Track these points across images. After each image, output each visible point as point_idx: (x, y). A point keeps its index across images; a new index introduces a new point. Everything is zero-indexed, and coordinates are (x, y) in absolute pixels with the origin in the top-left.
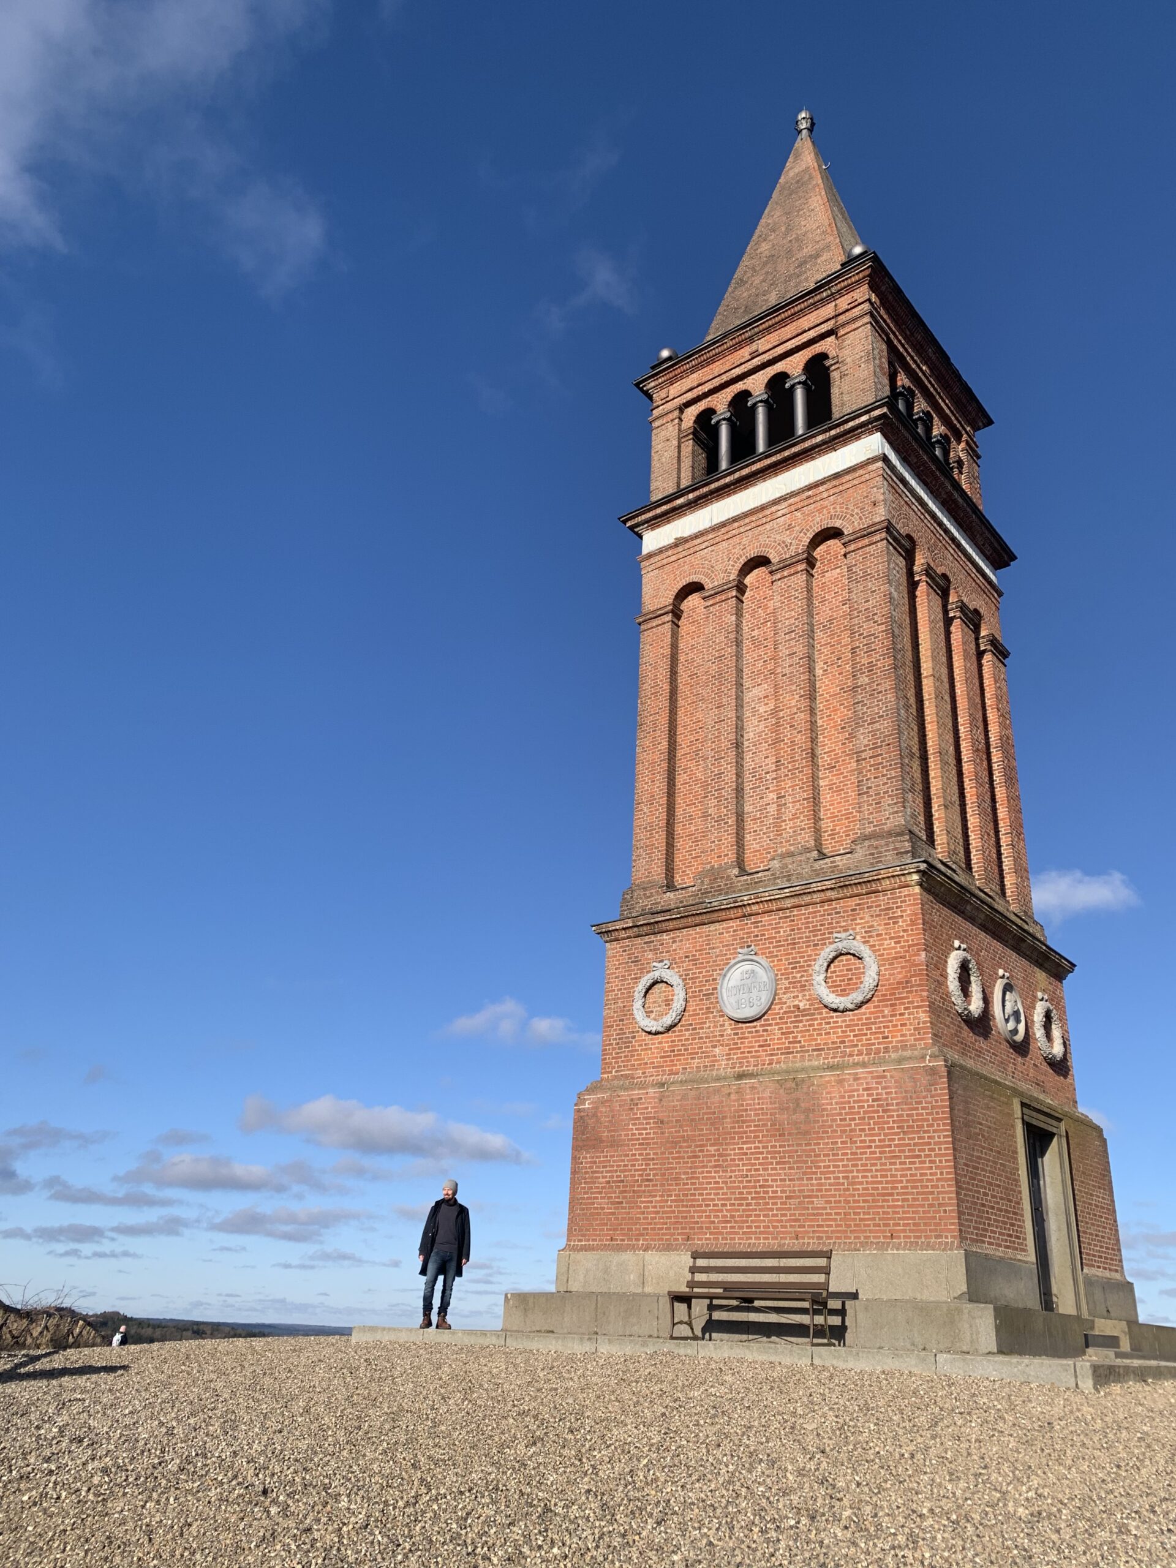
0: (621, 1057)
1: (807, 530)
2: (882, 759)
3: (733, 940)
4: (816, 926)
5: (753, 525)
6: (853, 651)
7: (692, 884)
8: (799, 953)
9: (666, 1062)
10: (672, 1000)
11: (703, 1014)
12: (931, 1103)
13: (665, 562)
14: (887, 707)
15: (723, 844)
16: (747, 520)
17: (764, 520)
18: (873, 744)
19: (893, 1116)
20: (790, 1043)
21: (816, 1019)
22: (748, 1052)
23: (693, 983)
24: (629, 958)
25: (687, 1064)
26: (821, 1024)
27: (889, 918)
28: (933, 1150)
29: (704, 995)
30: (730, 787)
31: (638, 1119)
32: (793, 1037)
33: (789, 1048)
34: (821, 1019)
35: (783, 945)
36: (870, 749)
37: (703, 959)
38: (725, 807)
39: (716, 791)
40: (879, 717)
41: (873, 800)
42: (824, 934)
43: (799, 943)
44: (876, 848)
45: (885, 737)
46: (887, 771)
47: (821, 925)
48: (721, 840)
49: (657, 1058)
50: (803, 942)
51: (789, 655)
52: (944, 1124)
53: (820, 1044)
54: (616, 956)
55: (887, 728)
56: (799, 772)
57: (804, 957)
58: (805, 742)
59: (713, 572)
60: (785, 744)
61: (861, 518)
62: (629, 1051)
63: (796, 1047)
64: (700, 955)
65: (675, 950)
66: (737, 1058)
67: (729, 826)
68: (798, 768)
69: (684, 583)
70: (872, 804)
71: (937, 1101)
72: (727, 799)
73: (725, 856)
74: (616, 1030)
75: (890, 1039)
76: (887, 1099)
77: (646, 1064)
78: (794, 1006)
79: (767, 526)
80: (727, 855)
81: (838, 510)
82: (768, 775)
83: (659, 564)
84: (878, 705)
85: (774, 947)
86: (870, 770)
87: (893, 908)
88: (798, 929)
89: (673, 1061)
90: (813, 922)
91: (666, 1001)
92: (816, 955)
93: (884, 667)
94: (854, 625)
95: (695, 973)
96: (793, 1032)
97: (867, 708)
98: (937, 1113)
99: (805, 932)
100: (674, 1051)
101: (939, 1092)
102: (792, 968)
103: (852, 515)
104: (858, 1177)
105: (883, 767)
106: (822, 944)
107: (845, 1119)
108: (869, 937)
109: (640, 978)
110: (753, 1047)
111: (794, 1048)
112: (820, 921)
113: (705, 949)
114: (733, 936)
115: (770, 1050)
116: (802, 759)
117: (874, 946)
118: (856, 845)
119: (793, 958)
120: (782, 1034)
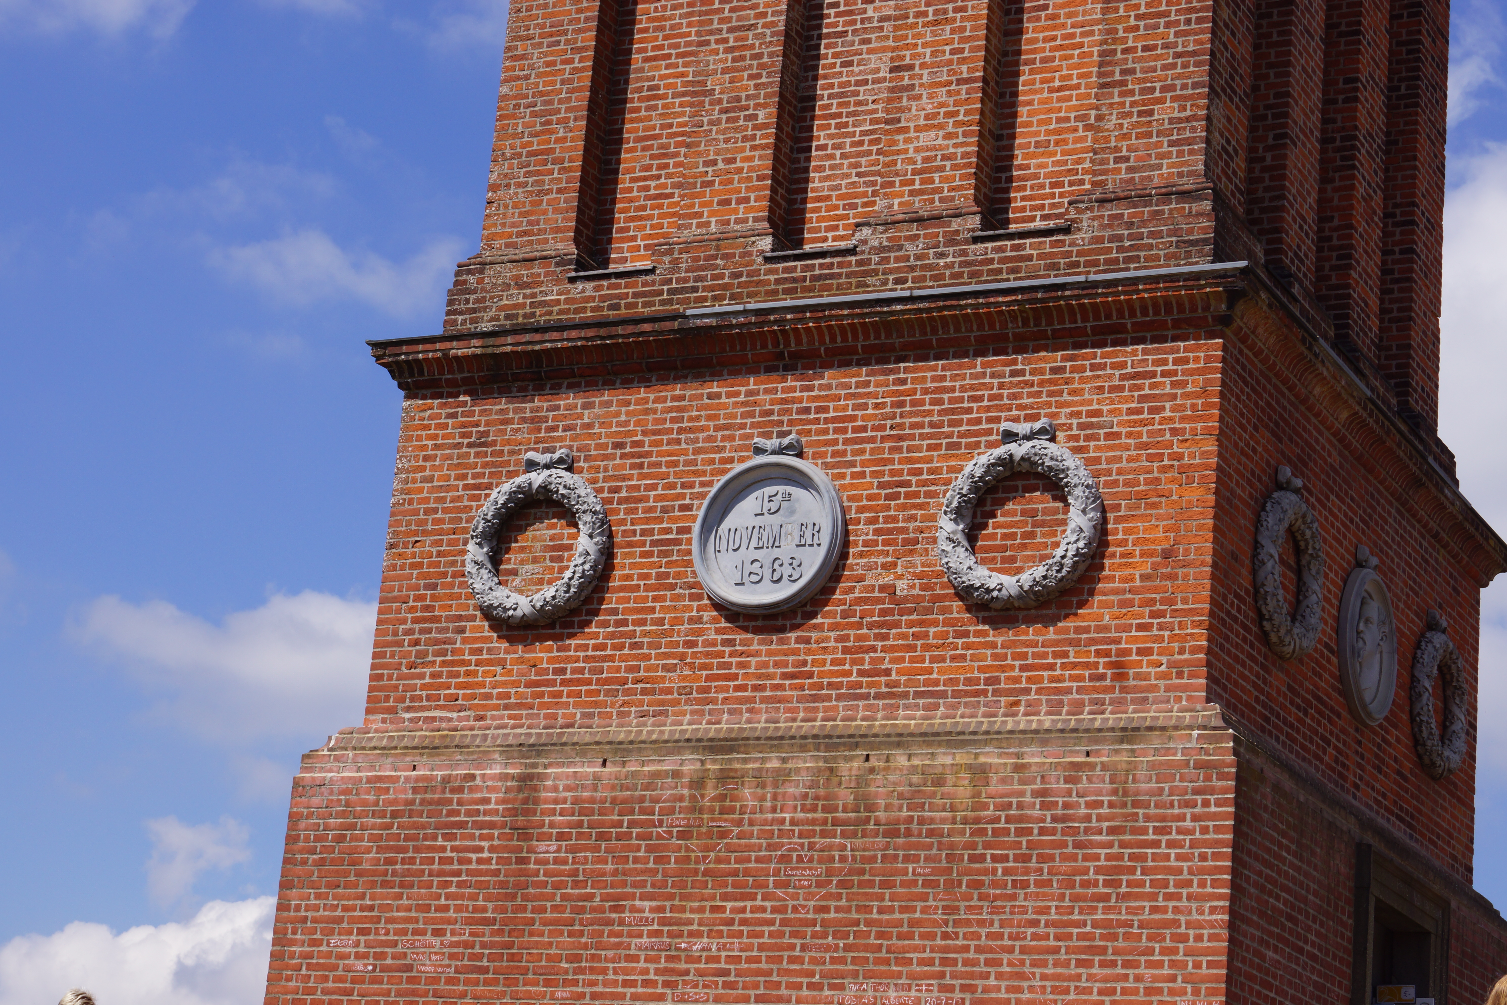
0: (422, 676)
3: (744, 415)
4: (961, 400)
7: (647, 264)
8: (909, 460)
9: (541, 695)
10: (570, 548)
11: (647, 588)
12: (1191, 832)
15: (739, 170)
19: (1097, 858)
20: (861, 673)
21: (935, 623)
22: (755, 688)
23: (628, 511)
24: (463, 435)
25: (596, 704)
26: (944, 635)
27: (1143, 399)
28: (1184, 938)
29: (654, 543)
30: (773, 24)
31: (462, 825)
32: (873, 661)
33: (859, 685)
34: (946, 623)
35: (872, 440)
37: (660, 454)
38: (751, 77)
39: (730, 30)
41: (1133, 104)
42: (978, 421)
43: (912, 437)
44: (1130, 225)
46: (1177, 34)
47: (973, 399)
48: (733, 161)
49: (516, 684)
50: (922, 437)
52: (1215, 883)
53: (937, 682)
54: (427, 427)
56: (955, 10)
57: (919, 471)
62: (444, 664)
63: (878, 685)
64: (653, 443)
65: (590, 426)
66: (725, 700)
67: (755, 127)
70: (1129, 114)
71: (1205, 830)
72: (758, 56)
73: (739, 201)
74: (412, 609)
76: (1088, 818)
77: (488, 696)
78: (883, 588)
80: (747, 200)
82: (870, 7)
85: (846, 442)
86: (1136, 28)
87: (1153, 375)
88: (913, 403)
89: (559, 694)
90: (953, 389)
91: (554, 548)
92: (952, 470)
95: (637, 488)
96: (873, 649)
98: (1203, 857)
99: (930, 413)
100: (563, 671)
101: (1213, 809)
102: (888, 497)
104: (998, 989)
105: (1168, 25)
106: (968, 446)
107: (982, 858)
108: (1088, 438)
109: (489, 486)
110: (769, 676)
111: (870, 685)
112: (972, 388)
113: (670, 431)
114: (744, 404)
115: (812, 687)
117: (1097, 460)
118: (1079, 211)
119: (892, 473)
120: (846, 650)
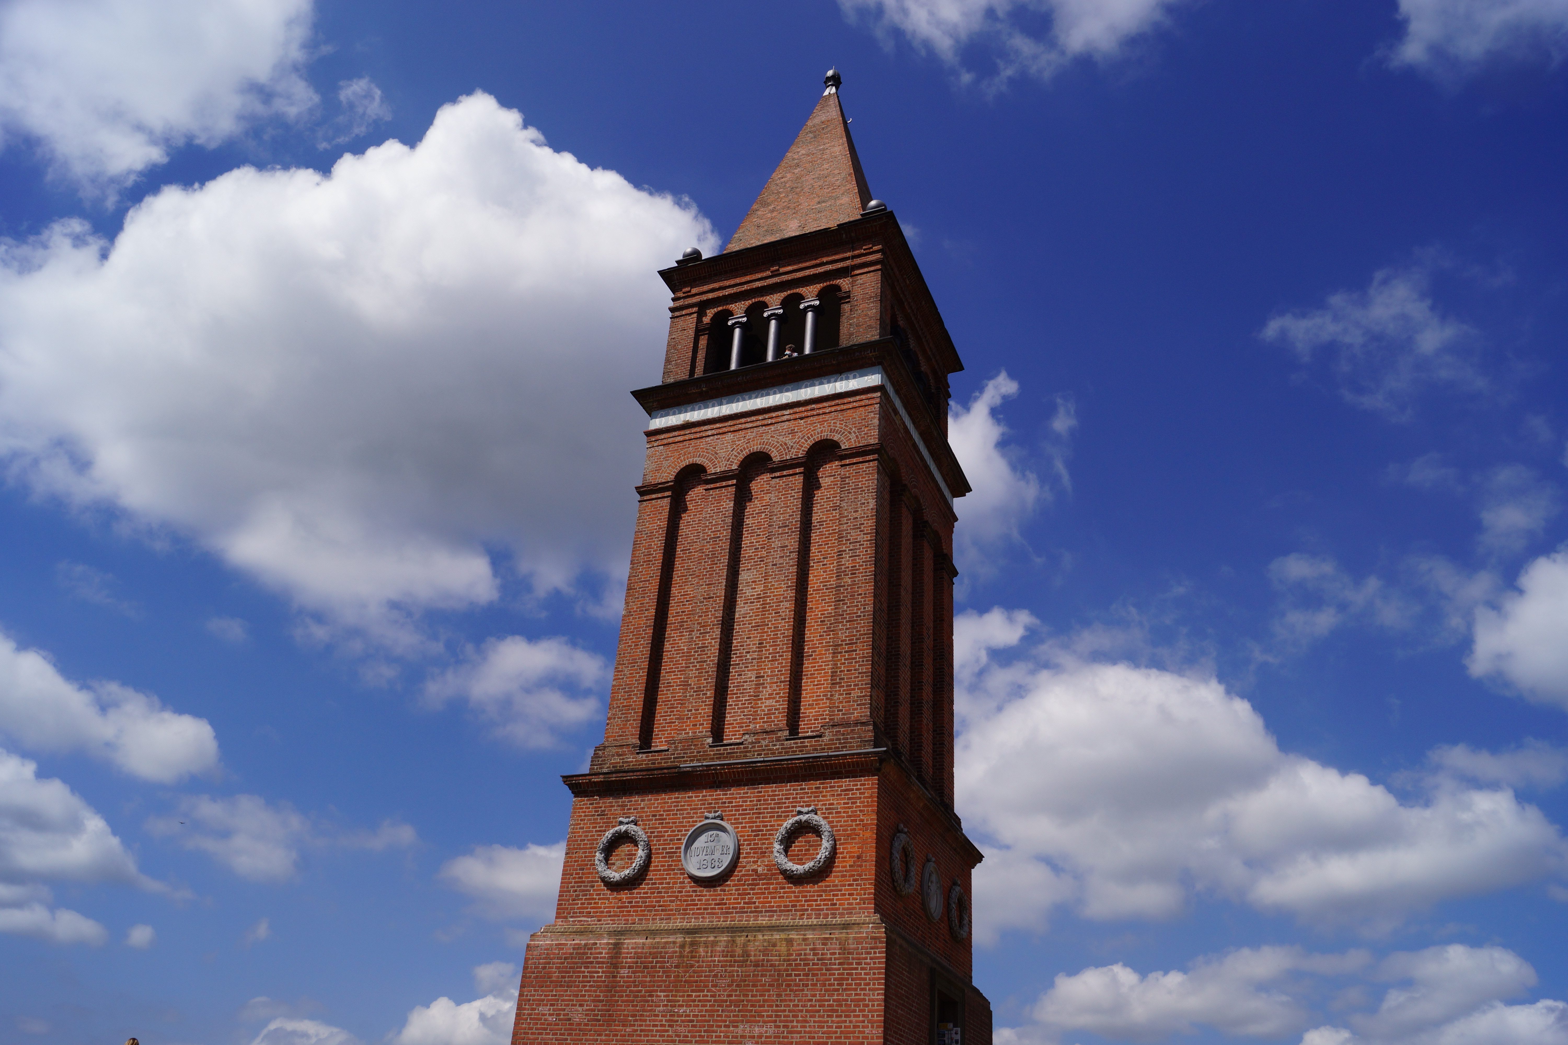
0: (577, 904)
2: (856, 654)
3: (701, 805)
4: (782, 799)
5: (759, 423)
6: (840, 554)
7: (665, 748)
8: (763, 822)
9: (623, 912)
10: (635, 855)
11: (664, 870)
12: (869, 964)
13: (671, 440)
14: (864, 608)
15: (700, 713)
16: (753, 418)
17: (770, 421)
18: (849, 640)
19: (834, 974)
20: (745, 903)
21: (772, 884)
22: (705, 909)
23: (657, 841)
24: (596, 811)
25: (644, 915)
26: (776, 888)
27: (849, 799)
28: (867, 1006)
29: (667, 853)
30: (713, 660)
31: (592, 963)
32: (749, 898)
33: (744, 908)
34: (777, 884)
35: (749, 814)
36: (846, 644)
37: (669, 819)
38: (705, 679)
39: (697, 662)
40: (857, 617)
41: (844, 691)
42: (788, 807)
43: (764, 813)
44: (843, 734)
45: (860, 635)
46: (859, 666)
47: (786, 799)
48: (698, 710)
49: (614, 907)
50: (768, 813)
51: (781, 547)
52: (879, 984)
53: (773, 907)
54: (582, 808)
55: (863, 627)
56: (779, 656)
57: (766, 826)
58: (788, 630)
59: (716, 459)
60: (768, 628)
61: (857, 436)
62: (586, 899)
63: (751, 908)
64: (667, 815)
65: (643, 808)
66: (693, 914)
67: (706, 698)
68: (779, 652)
69: (687, 462)
70: (842, 694)
71: (874, 963)
72: (708, 672)
73: (700, 725)
74: (574, 878)
75: (837, 906)
76: (831, 959)
77: (603, 912)
78: (753, 870)
79: (772, 428)
80: (703, 724)
81: (838, 425)
82: (748, 655)
83: (665, 442)
84: (857, 606)
85: (739, 815)
86: (845, 663)
87: (853, 790)
88: (764, 800)
89: (630, 911)
90: (779, 795)
91: (629, 855)
92: (778, 825)
93: (866, 572)
94: (842, 531)
95: (661, 832)
96: (749, 894)
97: (847, 607)
98: (874, 974)
99: (770, 804)
100: (631, 902)
101: (878, 955)
102: (755, 836)
103: (850, 433)
104: (797, 1027)
105: (856, 662)
106: (784, 816)
107: (791, 975)
108: (829, 813)
109: (605, 831)
110: (710, 904)
111: (748, 908)
112: (786, 794)
113: (674, 810)
114: (701, 800)
115: (726, 908)
116: (783, 645)
117: (833, 822)
118: (824, 729)
119: (757, 826)
120: (739, 894)
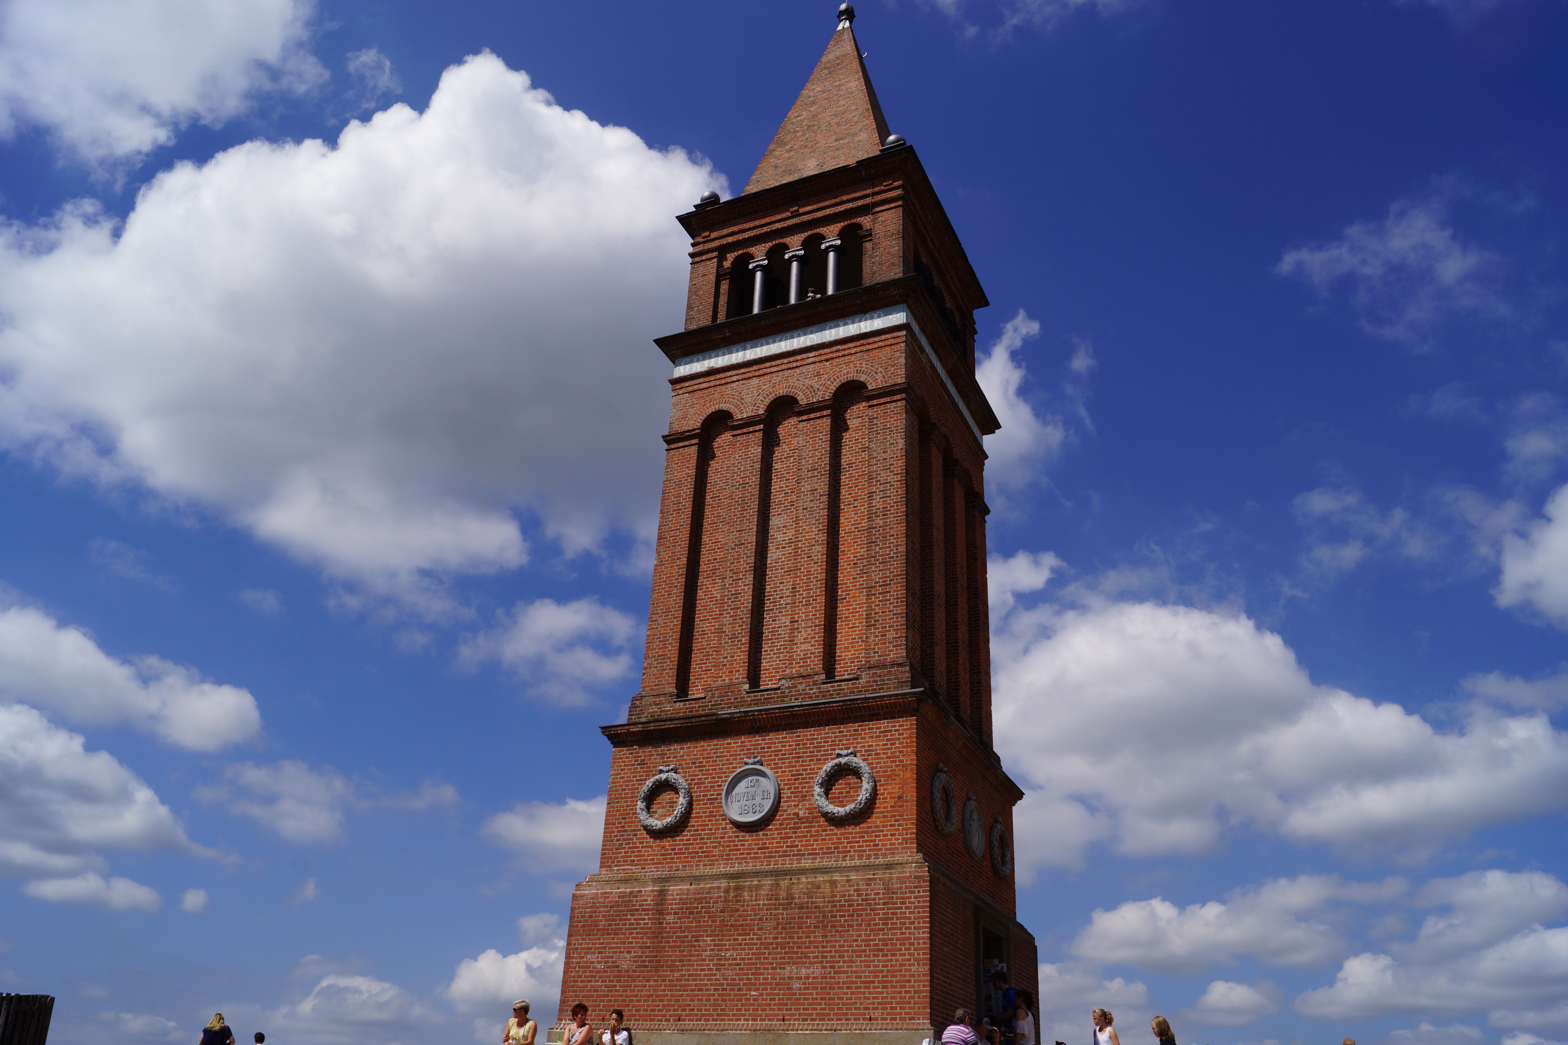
0: (621, 853)
1: (835, 380)
2: (890, 596)
3: (740, 750)
4: (821, 742)
5: (784, 367)
6: (871, 495)
7: (702, 695)
8: (802, 766)
9: (666, 859)
10: (676, 802)
11: (706, 817)
12: (914, 903)
13: (696, 387)
14: (897, 549)
15: (736, 660)
16: (778, 362)
17: (795, 365)
18: (883, 582)
19: (879, 914)
20: (787, 847)
21: (814, 827)
22: (748, 854)
23: (698, 788)
24: (636, 761)
25: (687, 862)
26: (818, 831)
27: (888, 740)
28: (913, 944)
29: (708, 800)
30: (746, 607)
31: (637, 910)
32: (791, 842)
33: (787, 851)
34: (818, 826)
35: (788, 758)
36: (880, 586)
37: (709, 766)
38: (739, 626)
39: (731, 609)
40: (889, 558)
41: (879, 632)
42: (827, 750)
43: (803, 757)
44: (880, 676)
45: (894, 576)
46: (893, 607)
47: (825, 742)
48: (734, 657)
49: (657, 855)
50: (807, 757)
51: (811, 491)
52: (924, 922)
53: (816, 849)
54: (622, 758)
55: (896, 568)
56: (813, 600)
57: (806, 770)
58: (820, 573)
59: (742, 404)
60: (801, 573)
61: (884, 377)
62: (629, 848)
63: (793, 851)
64: (707, 762)
65: (683, 756)
66: (736, 859)
67: (741, 644)
68: (812, 596)
69: (713, 409)
70: (878, 636)
71: (919, 902)
72: (742, 618)
73: (736, 671)
74: (617, 827)
75: (880, 847)
76: (875, 899)
77: (646, 860)
78: (794, 814)
79: (798, 371)
80: (739, 671)
81: (864, 366)
82: (782, 600)
83: (690, 389)
84: (889, 547)
85: (779, 759)
86: (879, 605)
87: (891, 731)
88: (803, 744)
89: (673, 858)
90: (817, 739)
91: (670, 803)
92: (818, 769)
93: (897, 513)
94: (872, 472)
95: (701, 779)
96: (791, 837)
97: (880, 549)
98: (919, 912)
99: (809, 748)
100: (674, 849)
101: (922, 894)
102: (795, 780)
103: (876, 373)
104: (843, 967)
105: (890, 604)
106: (824, 760)
107: (835, 916)
108: (868, 755)
109: (645, 780)
110: (753, 849)
111: (791, 851)
112: (825, 738)
113: (713, 757)
114: (740, 746)
115: (769, 852)
116: (816, 589)
117: (872, 763)
118: (861, 672)
119: (796, 770)
120: (781, 838)
